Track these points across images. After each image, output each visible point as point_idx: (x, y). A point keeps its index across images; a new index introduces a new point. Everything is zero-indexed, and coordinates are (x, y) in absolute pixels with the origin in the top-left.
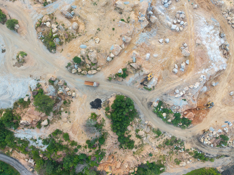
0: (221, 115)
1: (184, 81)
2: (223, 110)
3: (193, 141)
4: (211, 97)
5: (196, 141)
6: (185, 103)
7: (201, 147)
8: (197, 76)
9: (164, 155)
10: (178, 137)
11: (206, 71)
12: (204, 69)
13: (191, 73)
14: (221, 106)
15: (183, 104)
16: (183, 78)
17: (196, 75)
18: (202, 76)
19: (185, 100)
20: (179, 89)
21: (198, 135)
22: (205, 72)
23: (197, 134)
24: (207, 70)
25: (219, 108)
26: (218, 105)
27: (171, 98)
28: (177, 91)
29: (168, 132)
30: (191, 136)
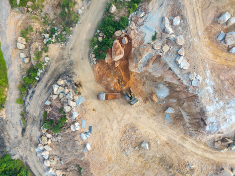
0: (106, 120)
1: (196, 40)
2: (115, 126)
3: (62, 62)
4: (143, 105)
5: (62, 70)
6: (148, 39)
7: (49, 81)
8: (201, 68)
9: (43, 6)
10: (76, 29)
11: (209, 88)
12: (213, 84)
13: (211, 55)
14: (122, 123)
15: (148, 32)
16: (202, 37)
17: (204, 68)
18: (199, 77)
19: (154, 38)
20: (180, 25)
21: (73, 73)
22: (207, 85)
23: (75, 70)
24: (211, 91)
25: (119, 119)
26: (126, 117)
27: (163, 8)
28: (177, 21)
29: (88, 8)
30: (72, 58)
